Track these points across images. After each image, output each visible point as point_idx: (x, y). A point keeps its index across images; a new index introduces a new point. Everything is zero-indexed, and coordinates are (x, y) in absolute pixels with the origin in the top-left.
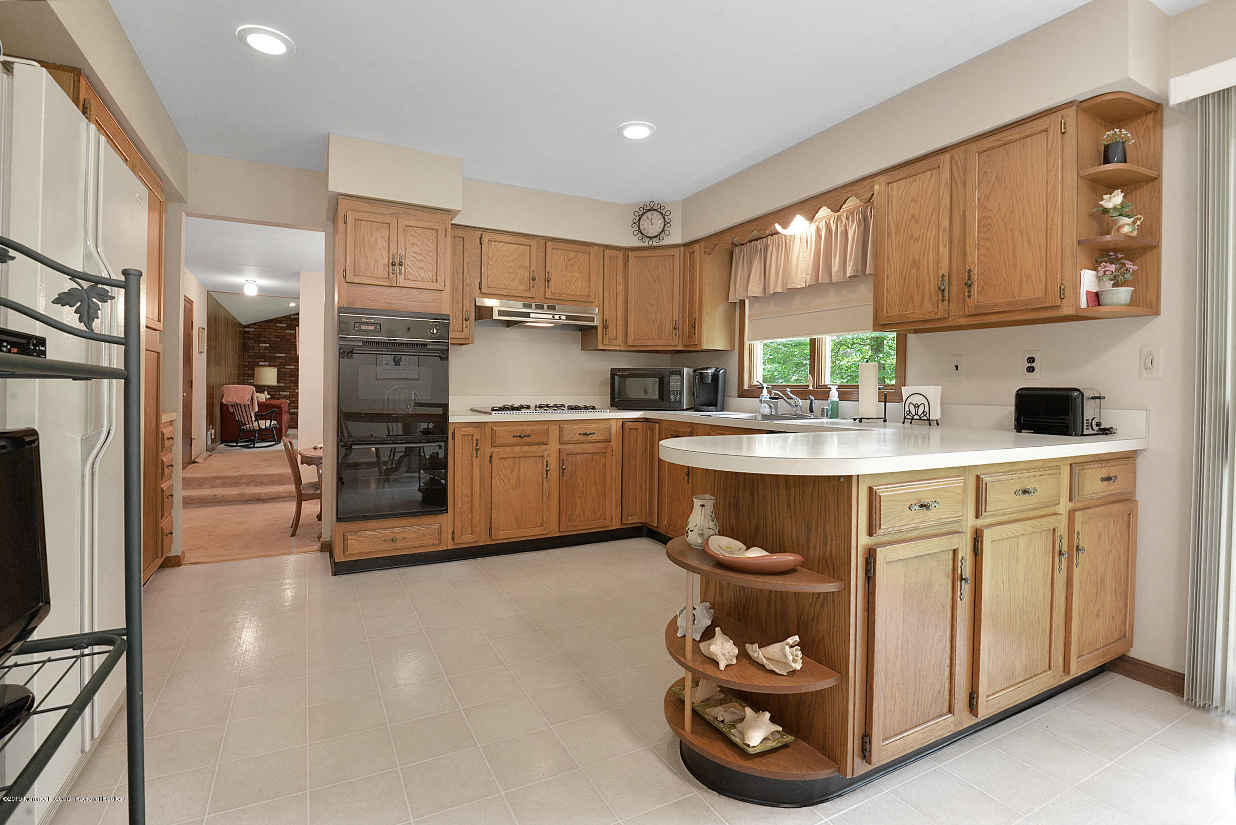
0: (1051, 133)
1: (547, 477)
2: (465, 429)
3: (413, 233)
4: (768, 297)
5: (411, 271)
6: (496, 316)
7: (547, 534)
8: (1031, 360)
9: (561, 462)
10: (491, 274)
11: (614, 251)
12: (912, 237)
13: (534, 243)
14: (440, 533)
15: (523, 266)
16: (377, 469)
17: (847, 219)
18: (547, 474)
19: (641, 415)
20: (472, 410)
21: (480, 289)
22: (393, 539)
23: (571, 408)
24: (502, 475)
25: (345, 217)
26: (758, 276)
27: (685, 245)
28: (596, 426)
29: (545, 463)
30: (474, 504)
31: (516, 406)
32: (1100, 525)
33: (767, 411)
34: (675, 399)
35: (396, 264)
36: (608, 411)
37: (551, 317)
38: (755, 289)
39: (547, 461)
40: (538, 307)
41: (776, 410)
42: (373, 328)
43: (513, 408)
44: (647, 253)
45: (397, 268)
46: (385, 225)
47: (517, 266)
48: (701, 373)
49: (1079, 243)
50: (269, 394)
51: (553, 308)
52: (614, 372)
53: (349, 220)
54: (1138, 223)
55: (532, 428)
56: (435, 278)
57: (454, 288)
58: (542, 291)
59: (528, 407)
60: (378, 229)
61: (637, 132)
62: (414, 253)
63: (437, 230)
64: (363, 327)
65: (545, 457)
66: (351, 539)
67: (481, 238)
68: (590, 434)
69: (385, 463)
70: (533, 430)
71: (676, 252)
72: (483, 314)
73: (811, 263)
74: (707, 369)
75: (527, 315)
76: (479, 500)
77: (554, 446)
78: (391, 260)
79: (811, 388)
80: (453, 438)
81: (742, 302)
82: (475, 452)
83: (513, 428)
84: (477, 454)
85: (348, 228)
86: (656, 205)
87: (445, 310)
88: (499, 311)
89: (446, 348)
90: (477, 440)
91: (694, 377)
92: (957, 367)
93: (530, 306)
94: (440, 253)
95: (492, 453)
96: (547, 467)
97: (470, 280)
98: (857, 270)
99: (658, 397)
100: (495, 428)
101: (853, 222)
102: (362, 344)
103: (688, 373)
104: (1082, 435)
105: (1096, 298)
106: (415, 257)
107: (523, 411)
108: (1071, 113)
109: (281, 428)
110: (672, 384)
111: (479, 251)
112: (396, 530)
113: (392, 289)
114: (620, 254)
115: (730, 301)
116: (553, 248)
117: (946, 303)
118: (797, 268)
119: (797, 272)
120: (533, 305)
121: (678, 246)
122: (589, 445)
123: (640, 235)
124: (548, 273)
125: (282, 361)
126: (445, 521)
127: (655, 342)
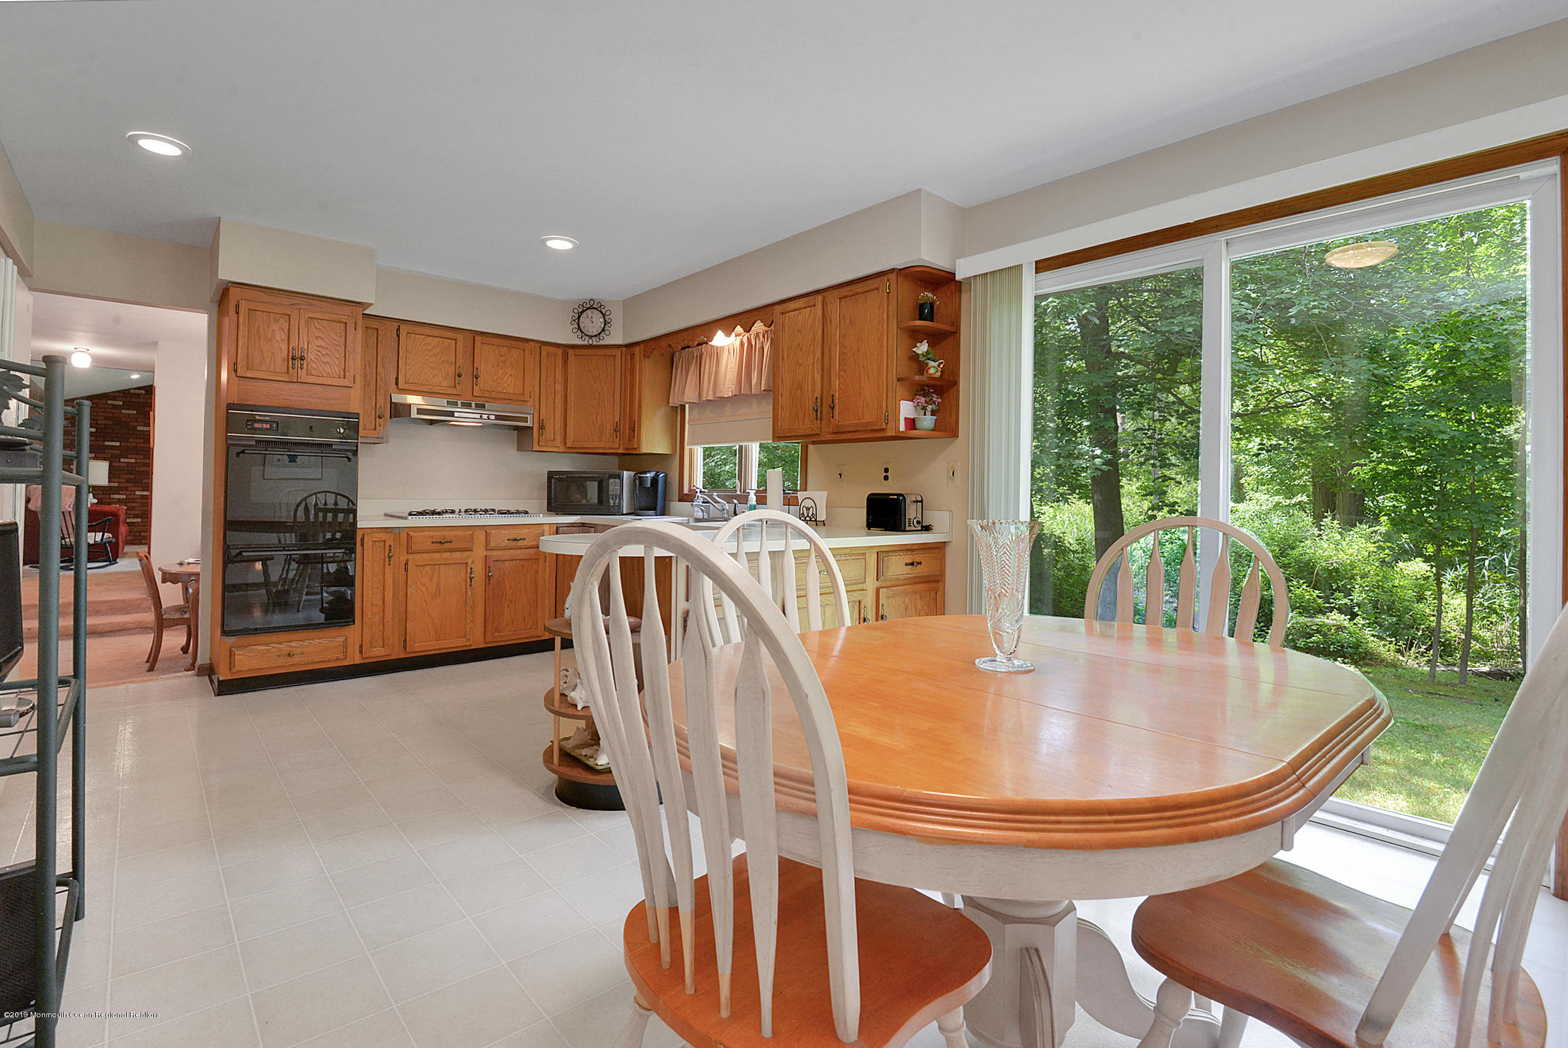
0: (880, 290)
1: (471, 585)
2: (376, 535)
3: (318, 326)
4: (702, 404)
5: (315, 366)
6: (414, 414)
7: (470, 645)
8: (886, 470)
9: (487, 568)
10: (409, 369)
11: (553, 348)
12: (797, 363)
13: (460, 337)
14: (345, 646)
15: (448, 362)
16: (264, 591)
17: (764, 337)
18: (471, 582)
19: (578, 519)
20: (386, 515)
21: (397, 384)
22: (289, 654)
23: (501, 513)
24: (419, 584)
25: (237, 306)
26: (693, 384)
27: (626, 346)
28: (526, 531)
29: (469, 570)
30: (386, 614)
31: (439, 510)
32: (907, 600)
33: (700, 515)
34: (614, 503)
35: (296, 358)
36: (541, 515)
37: (478, 416)
38: (690, 395)
39: (471, 569)
40: (465, 405)
41: (708, 515)
42: (268, 426)
43: (434, 513)
44: (588, 352)
45: (298, 363)
46: (284, 316)
47: (440, 361)
48: (639, 477)
49: (898, 380)
50: (94, 498)
51: (482, 406)
52: (551, 475)
53: (242, 310)
54: (942, 366)
55: (454, 533)
56: (342, 374)
57: (366, 384)
58: (469, 389)
59: (453, 512)
60: (276, 321)
61: (559, 244)
62: (318, 347)
63: (346, 324)
64: (256, 425)
65: (469, 564)
66: (239, 655)
67: (398, 330)
68: (521, 539)
69: (276, 584)
70: (456, 536)
71: (618, 353)
72: (399, 411)
73: (736, 374)
74: (645, 473)
75: (452, 414)
76: (391, 610)
77: (479, 552)
78: (291, 354)
79: (738, 493)
80: (362, 545)
81: (683, 407)
82: (387, 559)
83: (431, 533)
84: (390, 561)
85: (241, 319)
86: (596, 303)
87: (355, 408)
88: (418, 409)
89: (355, 448)
90: (390, 546)
91: (635, 480)
92: (840, 475)
93: (455, 404)
94: (348, 347)
95: (407, 560)
96: (471, 574)
97: (385, 375)
98: (769, 386)
99: (596, 501)
100: (411, 534)
101: (767, 340)
102: (254, 443)
103: (629, 477)
104: (905, 531)
105: (911, 423)
106: (319, 351)
107: (445, 516)
108: (893, 276)
109: (117, 543)
110: (611, 488)
111: (396, 345)
112: (293, 644)
113: (291, 385)
114: (559, 351)
115: (670, 405)
116: (482, 343)
117: (819, 421)
118: (725, 378)
119: (725, 381)
120: (459, 402)
121: (619, 346)
122: (519, 551)
123: (579, 333)
124: (477, 369)
125: (116, 452)
126: (351, 633)
127: (596, 445)
